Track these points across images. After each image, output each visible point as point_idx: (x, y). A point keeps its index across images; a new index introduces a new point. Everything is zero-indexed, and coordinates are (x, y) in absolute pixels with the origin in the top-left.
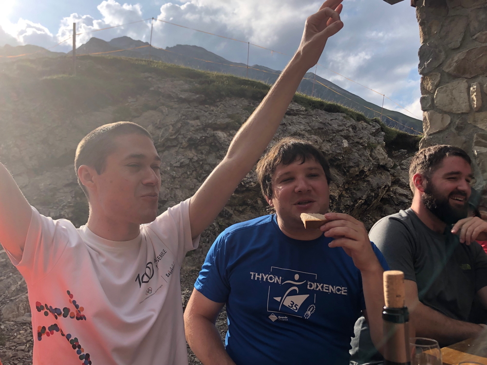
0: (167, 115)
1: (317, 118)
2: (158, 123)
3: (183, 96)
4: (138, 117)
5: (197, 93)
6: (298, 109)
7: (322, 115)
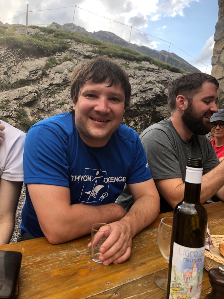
0: (77, 65)
1: (164, 74)
2: (71, 68)
3: (87, 54)
4: (60, 64)
5: (95, 53)
6: (154, 68)
7: (167, 73)
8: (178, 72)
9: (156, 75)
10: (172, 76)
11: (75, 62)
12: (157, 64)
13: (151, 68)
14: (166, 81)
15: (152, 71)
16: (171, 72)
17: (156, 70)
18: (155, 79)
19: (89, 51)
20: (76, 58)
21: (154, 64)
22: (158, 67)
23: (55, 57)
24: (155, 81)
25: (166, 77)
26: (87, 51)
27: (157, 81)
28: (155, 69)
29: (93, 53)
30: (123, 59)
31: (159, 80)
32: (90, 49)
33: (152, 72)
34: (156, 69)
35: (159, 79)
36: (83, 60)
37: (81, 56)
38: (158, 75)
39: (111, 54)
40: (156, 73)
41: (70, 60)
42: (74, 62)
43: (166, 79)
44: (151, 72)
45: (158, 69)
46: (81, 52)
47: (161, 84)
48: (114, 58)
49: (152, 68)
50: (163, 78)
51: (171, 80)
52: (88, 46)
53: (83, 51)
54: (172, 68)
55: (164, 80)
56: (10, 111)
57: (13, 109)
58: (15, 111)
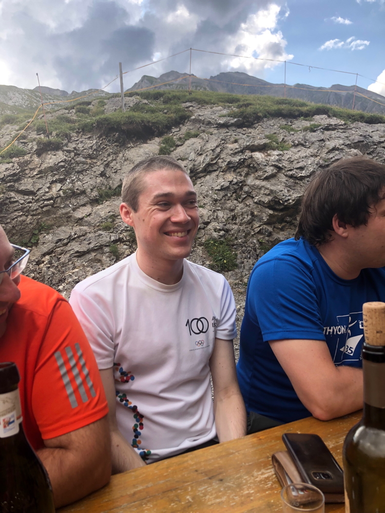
0: (207, 141)
1: (357, 131)
2: (199, 149)
3: (221, 121)
4: (181, 145)
5: (235, 117)
6: (336, 123)
7: (361, 128)
8: (381, 123)
9: (343, 135)
10: (372, 132)
11: (205, 137)
12: (341, 116)
13: (332, 125)
14: (363, 141)
15: (334, 129)
16: (368, 126)
17: (342, 127)
18: (341, 142)
19: (224, 116)
20: (204, 131)
21: (336, 117)
22: (344, 121)
23: (171, 134)
24: (343, 145)
25: (361, 135)
26: (220, 117)
27: (346, 145)
28: (340, 125)
29: (231, 117)
30: (280, 118)
31: (349, 143)
32: (225, 112)
33: (335, 132)
34: (342, 125)
35: (349, 140)
36: (216, 131)
37: (213, 126)
38: (347, 135)
39: (260, 114)
40: (342, 131)
41: (196, 136)
42: (203, 139)
43: (362, 139)
44: (333, 132)
45: (345, 124)
46: (210, 120)
47: (355, 149)
48: (265, 119)
49: (333, 123)
50: (357, 138)
51: (370, 138)
52: (220, 107)
53: (213, 117)
54: (368, 118)
55: (359, 142)
56: (120, 232)
57: (122, 228)
58: (127, 231)
